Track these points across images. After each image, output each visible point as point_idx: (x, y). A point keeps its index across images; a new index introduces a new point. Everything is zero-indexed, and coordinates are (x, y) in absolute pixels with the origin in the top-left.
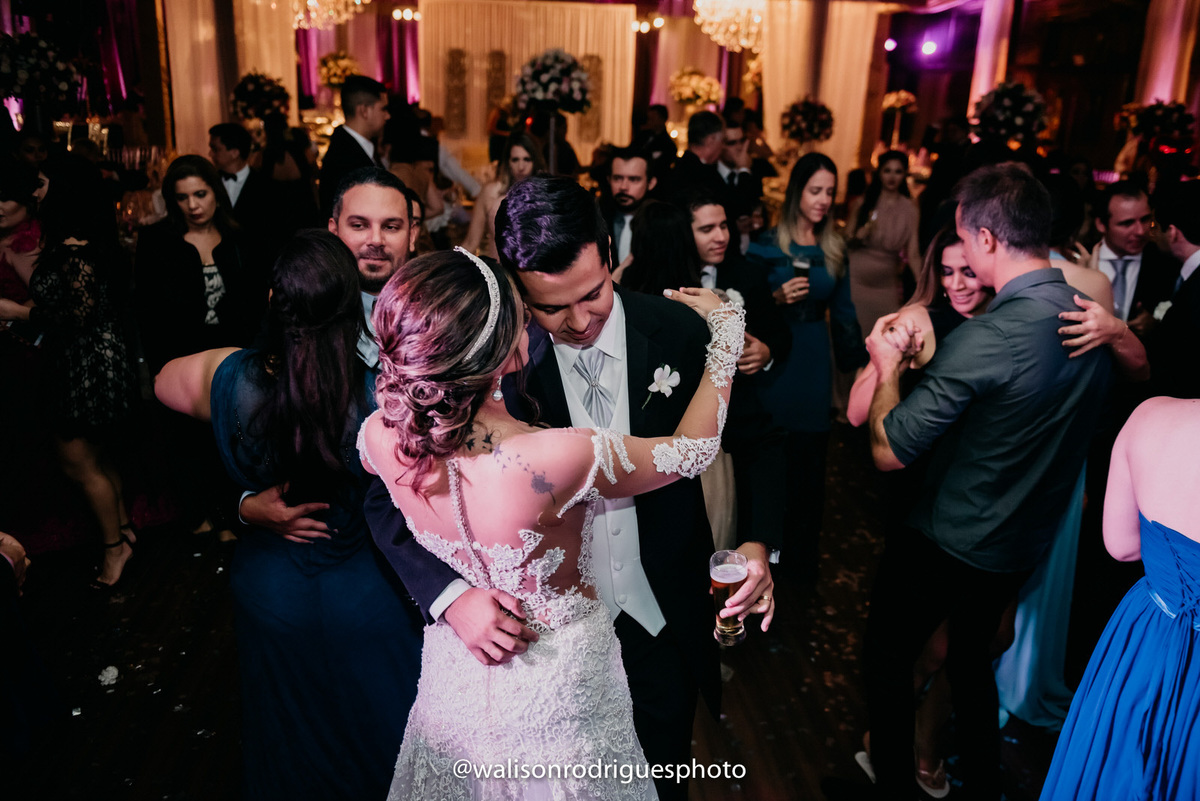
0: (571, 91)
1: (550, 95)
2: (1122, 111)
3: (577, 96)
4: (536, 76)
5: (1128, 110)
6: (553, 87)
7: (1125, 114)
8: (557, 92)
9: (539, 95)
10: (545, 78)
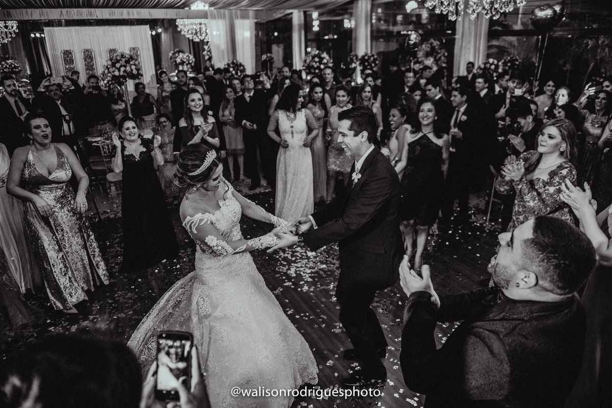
0: (132, 70)
1: (122, 73)
2: (350, 56)
3: (135, 72)
4: (113, 65)
5: (352, 55)
6: (122, 69)
7: (351, 57)
8: (125, 71)
9: (117, 73)
10: (118, 65)
